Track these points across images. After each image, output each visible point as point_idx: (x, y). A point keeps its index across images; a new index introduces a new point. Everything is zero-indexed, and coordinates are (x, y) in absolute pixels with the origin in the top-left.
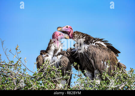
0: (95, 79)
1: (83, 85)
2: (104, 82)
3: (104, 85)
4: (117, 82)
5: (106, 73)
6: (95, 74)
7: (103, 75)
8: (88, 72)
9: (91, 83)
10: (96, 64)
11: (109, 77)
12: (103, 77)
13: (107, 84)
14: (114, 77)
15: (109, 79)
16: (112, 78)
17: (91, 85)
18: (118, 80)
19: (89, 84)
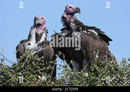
0: (83, 70)
1: (69, 77)
2: (93, 73)
3: (93, 77)
4: (107, 74)
5: (95, 64)
6: (83, 65)
7: (91, 66)
8: (75, 63)
9: (78, 75)
10: (88, 55)
11: (98, 69)
12: (92, 69)
13: (96, 77)
14: (104, 68)
15: (99, 71)
16: (102, 69)
17: (78, 77)
18: (109, 71)
19: (76, 76)
